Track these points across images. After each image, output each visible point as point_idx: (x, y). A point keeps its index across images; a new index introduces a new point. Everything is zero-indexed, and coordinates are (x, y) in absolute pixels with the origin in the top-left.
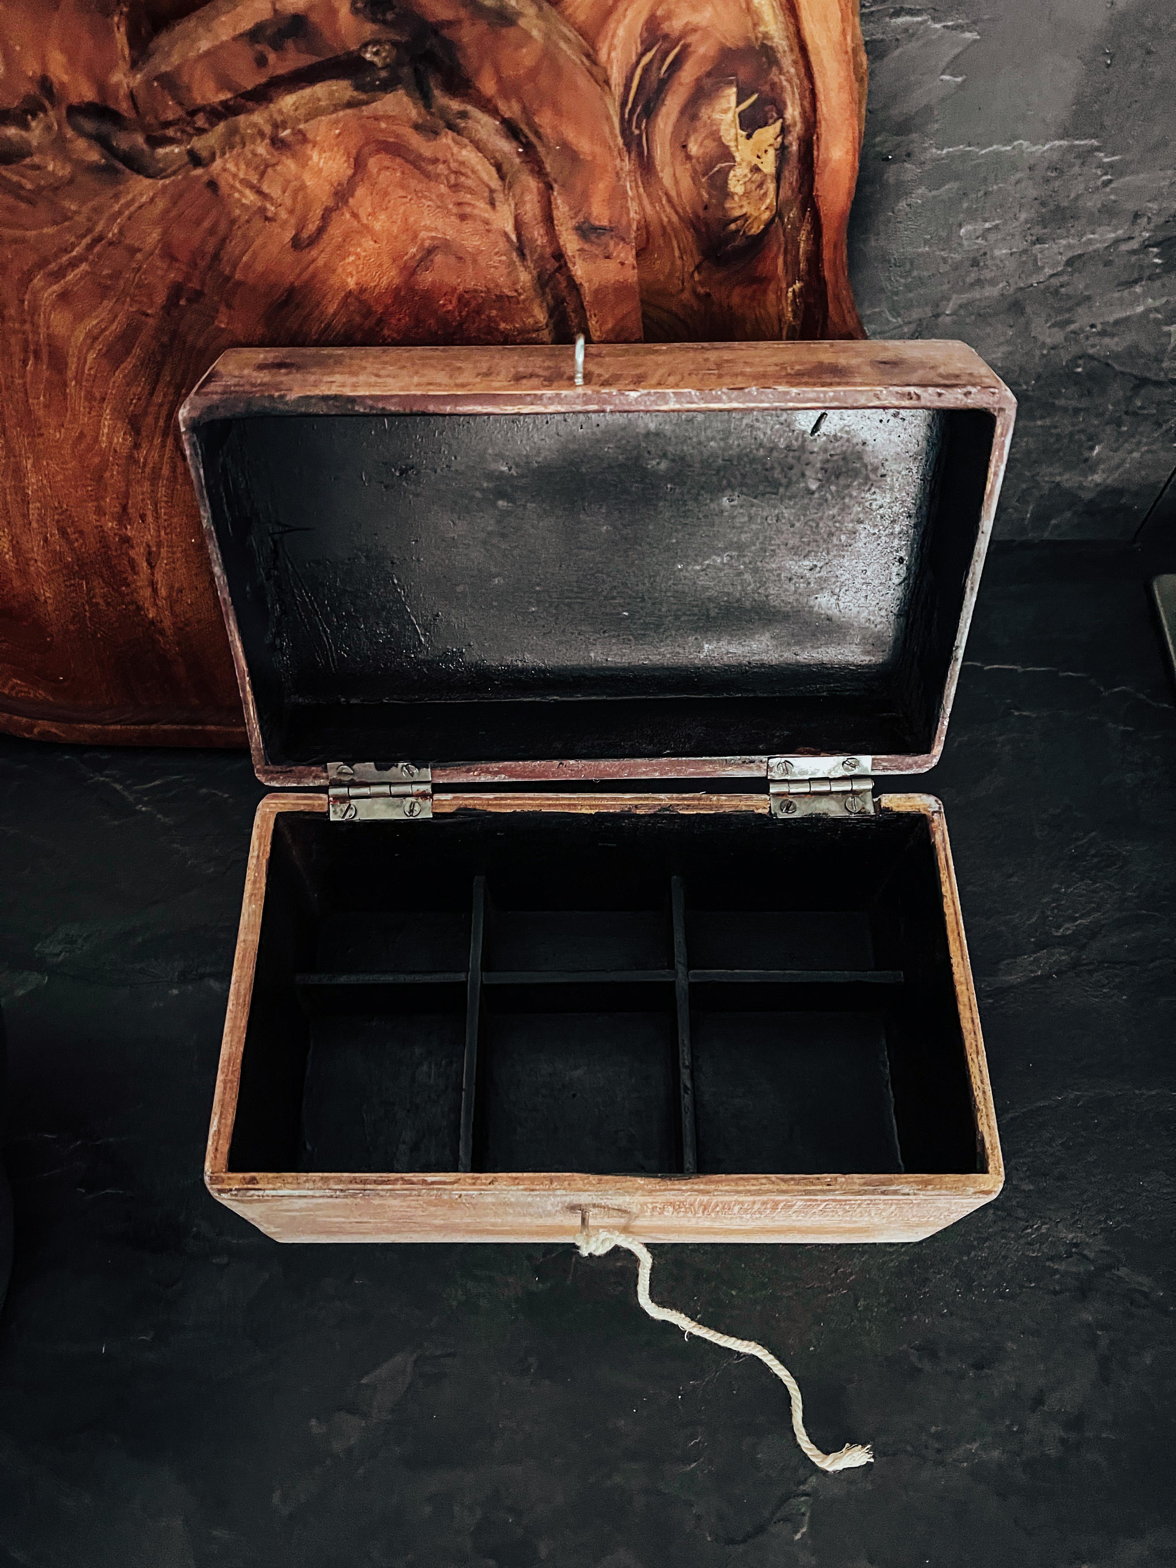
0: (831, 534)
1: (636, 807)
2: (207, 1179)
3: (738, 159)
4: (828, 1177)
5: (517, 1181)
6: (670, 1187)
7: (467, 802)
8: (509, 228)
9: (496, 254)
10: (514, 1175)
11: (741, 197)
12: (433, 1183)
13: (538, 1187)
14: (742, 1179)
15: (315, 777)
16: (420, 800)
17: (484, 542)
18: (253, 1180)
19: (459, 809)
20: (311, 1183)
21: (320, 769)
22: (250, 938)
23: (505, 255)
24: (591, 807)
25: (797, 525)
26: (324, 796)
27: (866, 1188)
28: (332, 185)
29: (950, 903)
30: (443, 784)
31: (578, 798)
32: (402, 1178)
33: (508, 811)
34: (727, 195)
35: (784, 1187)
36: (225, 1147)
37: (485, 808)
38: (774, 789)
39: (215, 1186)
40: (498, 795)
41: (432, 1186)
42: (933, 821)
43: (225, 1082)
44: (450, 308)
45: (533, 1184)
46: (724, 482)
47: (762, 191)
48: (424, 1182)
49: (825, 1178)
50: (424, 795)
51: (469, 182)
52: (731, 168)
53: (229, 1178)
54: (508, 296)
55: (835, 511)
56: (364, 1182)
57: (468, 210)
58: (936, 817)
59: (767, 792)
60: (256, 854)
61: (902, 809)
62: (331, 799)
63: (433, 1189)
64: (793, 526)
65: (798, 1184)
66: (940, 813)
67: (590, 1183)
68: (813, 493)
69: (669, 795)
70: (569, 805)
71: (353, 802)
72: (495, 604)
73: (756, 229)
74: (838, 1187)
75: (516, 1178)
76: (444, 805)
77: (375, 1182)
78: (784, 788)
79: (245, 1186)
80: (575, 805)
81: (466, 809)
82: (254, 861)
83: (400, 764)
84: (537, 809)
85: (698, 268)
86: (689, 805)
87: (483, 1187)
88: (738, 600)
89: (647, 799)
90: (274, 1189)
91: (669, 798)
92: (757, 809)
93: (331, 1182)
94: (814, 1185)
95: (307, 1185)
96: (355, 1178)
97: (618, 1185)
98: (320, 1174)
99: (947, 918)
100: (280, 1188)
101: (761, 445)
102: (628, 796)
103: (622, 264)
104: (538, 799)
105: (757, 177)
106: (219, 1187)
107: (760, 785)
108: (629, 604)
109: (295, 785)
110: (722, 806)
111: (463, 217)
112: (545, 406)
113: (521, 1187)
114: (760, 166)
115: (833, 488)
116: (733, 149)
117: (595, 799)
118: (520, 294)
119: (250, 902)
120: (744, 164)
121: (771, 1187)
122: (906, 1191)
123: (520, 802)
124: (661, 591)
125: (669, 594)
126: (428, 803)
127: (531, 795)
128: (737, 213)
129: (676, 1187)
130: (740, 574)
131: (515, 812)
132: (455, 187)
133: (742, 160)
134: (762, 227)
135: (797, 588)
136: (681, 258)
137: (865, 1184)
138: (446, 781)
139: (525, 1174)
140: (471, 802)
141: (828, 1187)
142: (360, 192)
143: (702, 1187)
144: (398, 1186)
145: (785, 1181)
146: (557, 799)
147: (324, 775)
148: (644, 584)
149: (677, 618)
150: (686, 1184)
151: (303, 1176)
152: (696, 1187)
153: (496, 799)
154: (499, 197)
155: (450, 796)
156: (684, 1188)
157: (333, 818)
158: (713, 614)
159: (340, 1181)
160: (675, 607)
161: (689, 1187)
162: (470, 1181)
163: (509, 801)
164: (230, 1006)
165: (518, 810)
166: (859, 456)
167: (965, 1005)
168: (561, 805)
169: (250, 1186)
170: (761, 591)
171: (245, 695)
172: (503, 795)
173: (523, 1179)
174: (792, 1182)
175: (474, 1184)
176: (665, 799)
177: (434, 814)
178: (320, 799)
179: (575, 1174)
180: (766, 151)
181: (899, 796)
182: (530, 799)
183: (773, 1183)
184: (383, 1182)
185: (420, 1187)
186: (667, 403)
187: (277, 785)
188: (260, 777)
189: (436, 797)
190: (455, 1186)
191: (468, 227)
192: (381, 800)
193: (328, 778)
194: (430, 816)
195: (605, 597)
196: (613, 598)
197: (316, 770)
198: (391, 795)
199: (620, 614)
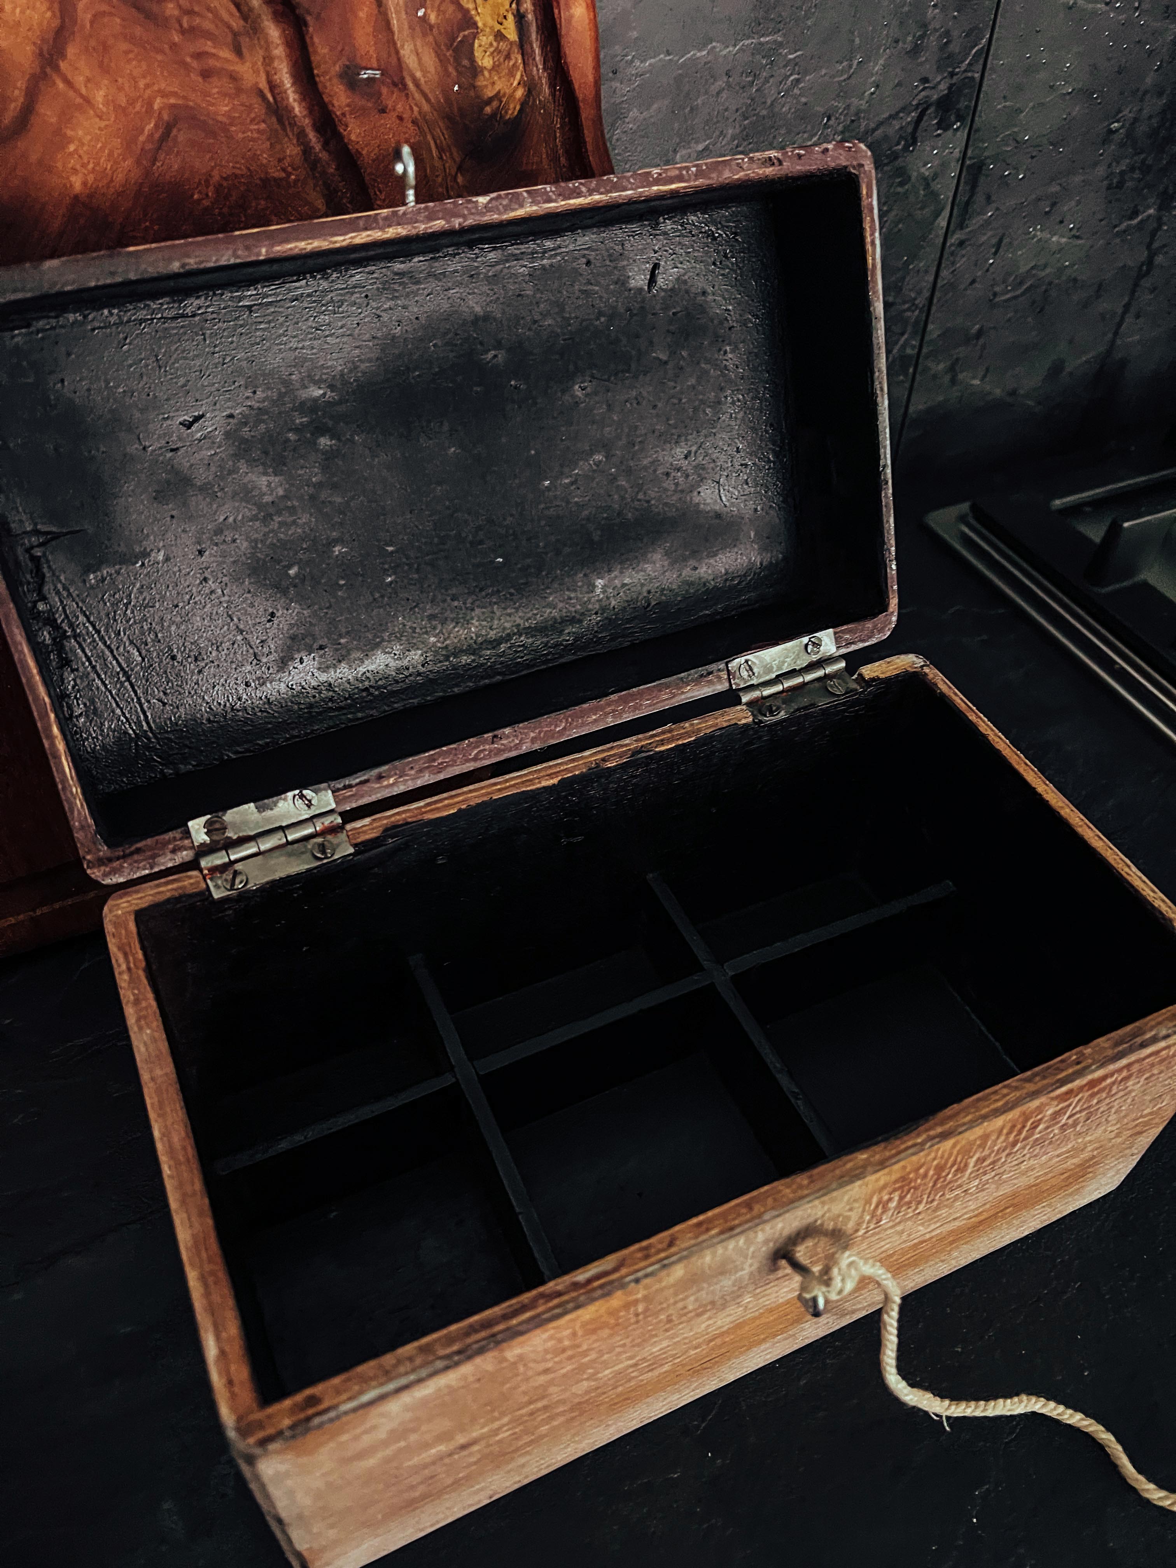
0: (696, 409)
1: (604, 760)
2: (232, 1434)
3: (480, 24)
4: (1072, 1055)
5: (705, 1226)
6: (903, 1147)
7: (393, 819)
8: (263, 85)
9: (252, 120)
10: (695, 1220)
11: (490, 71)
12: (589, 1281)
13: (737, 1222)
14: (979, 1100)
15: (174, 851)
16: (329, 837)
17: (313, 498)
18: (313, 1401)
19: (386, 830)
20: (408, 1364)
21: (178, 836)
22: (158, 1072)
23: (264, 121)
24: (551, 776)
25: (660, 405)
26: (195, 873)
27: (1120, 1048)
28: (34, 44)
29: (997, 740)
30: (352, 809)
31: (529, 773)
32: (542, 1295)
33: (452, 812)
34: (475, 70)
35: (1030, 1087)
36: (241, 1372)
37: (420, 817)
38: (745, 699)
39: (251, 1440)
40: (428, 800)
41: (589, 1287)
42: (926, 674)
43: (203, 1278)
44: (206, 203)
45: (726, 1221)
46: (571, 367)
47: (511, 63)
48: (576, 1286)
49: (1070, 1057)
50: (334, 830)
51: (207, 25)
52: (475, 36)
53: (269, 1417)
54: (275, 179)
55: (692, 381)
56: (487, 1324)
57: (212, 62)
58: (926, 670)
59: (739, 702)
60: (124, 967)
61: (888, 674)
62: (206, 872)
63: (594, 1289)
64: (655, 407)
65: (1044, 1078)
66: (928, 666)
67: (801, 1187)
68: (666, 363)
69: (634, 738)
70: (522, 783)
71: (238, 867)
72: (342, 582)
73: (513, 109)
74: (1090, 1061)
75: (700, 1224)
76: (364, 832)
77: (506, 1317)
78: (756, 694)
79: (302, 1416)
80: (530, 781)
81: (395, 827)
82: (126, 977)
83: (290, 794)
84: (485, 799)
85: (460, 168)
86: (662, 740)
87: (663, 1255)
88: (620, 514)
89: (612, 748)
90: (350, 1399)
91: (636, 741)
92: (740, 720)
93: (437, 1346)
94: (1062, 1070)
95: (402, 1369)
96: (471, 1326)
97: (838, 1172)
98: (416, 1344)
99: (1004, 753)
100: (361, 1392)
101: (600, 314)
102: (587, 753)
103: (400, 118)
104: (482, 788)
105: (503, 45)
106: (261, 1435)
107: (730, 698)
108: (500, 546)
109: (147, 872)
110: (699, 730)
111: (206, 74)
112: (382, 229)
113: (713, 1232)
114: (503, 31)
115: (684, 353)
116: (473, 12)
117: (550, 767)
118: (290, 174)
119: (141, 1028)
120: (488, 30)
121: (1018, 1094)
122: (1164, 1032)
123: (461, 798)
124: (532, 521)
125: (543, 523)
126: (343, 836)
127: (471, 787)
128: (490, 93)
129: (910, 1143)
130: (614, 478)
131: (460, 810)
132: (191, 32)
133: (484, 25)
134: (518, 108)
135: (677, 484)
136: (441, 158)
137: (1117, 1044)
138: (354, 805)
139: (710, 1214)
140: (398, 817)
141: (1079, 1067)
142: (71, 51)
143: (939, 1130)
144: (540, 1309)
145: (1029, 1080)
146: (507, 781)
147: (187, 842)
148: (512, 515)
149: (558, 553)
150: (918, 1135)
151: (388, 1359)
152: (932, 1133)
153: (429, 804)
154: (245, 41)
155: (367, 821)
156: (919, 1140)
157: (217, 895)
158: (596, 538)
159: (450, 1340)
160: (553, 538)
161: (924, 1136)
162: (639, 1255)
163: (446, 802)
164: (166, 1171)
165: (464, 807)
166: (702, 309)
167: (1081, 826)
168: (514, 785)
169: (310, 1412)
170: (641, 496)
171: (53, 744)
172: (436, 798)
173: (709, 1221)
174: (1037, 1078)
175: (647, 1257)
176: (631, 743)
177: (355, 846)
178: (190, 877)
179: (775, 1184)
180: (505, 17)
181: (877, 664)
182: (471, 791)
183: (1016, 1088)
184: (515, 1313)
185: (574, 1294)
186: (522, 206)
187: (122, 880)
188: (95, 873)
189: (348, 827)
190: (624, 1271)
191: (215, 87)
192: (277, 853)
193: (193, 847)
194: (351, 850)
195: (471, 543)
196: (481, 542)
197: (175, 839)
198: (288, 843)
199: (492, 562)
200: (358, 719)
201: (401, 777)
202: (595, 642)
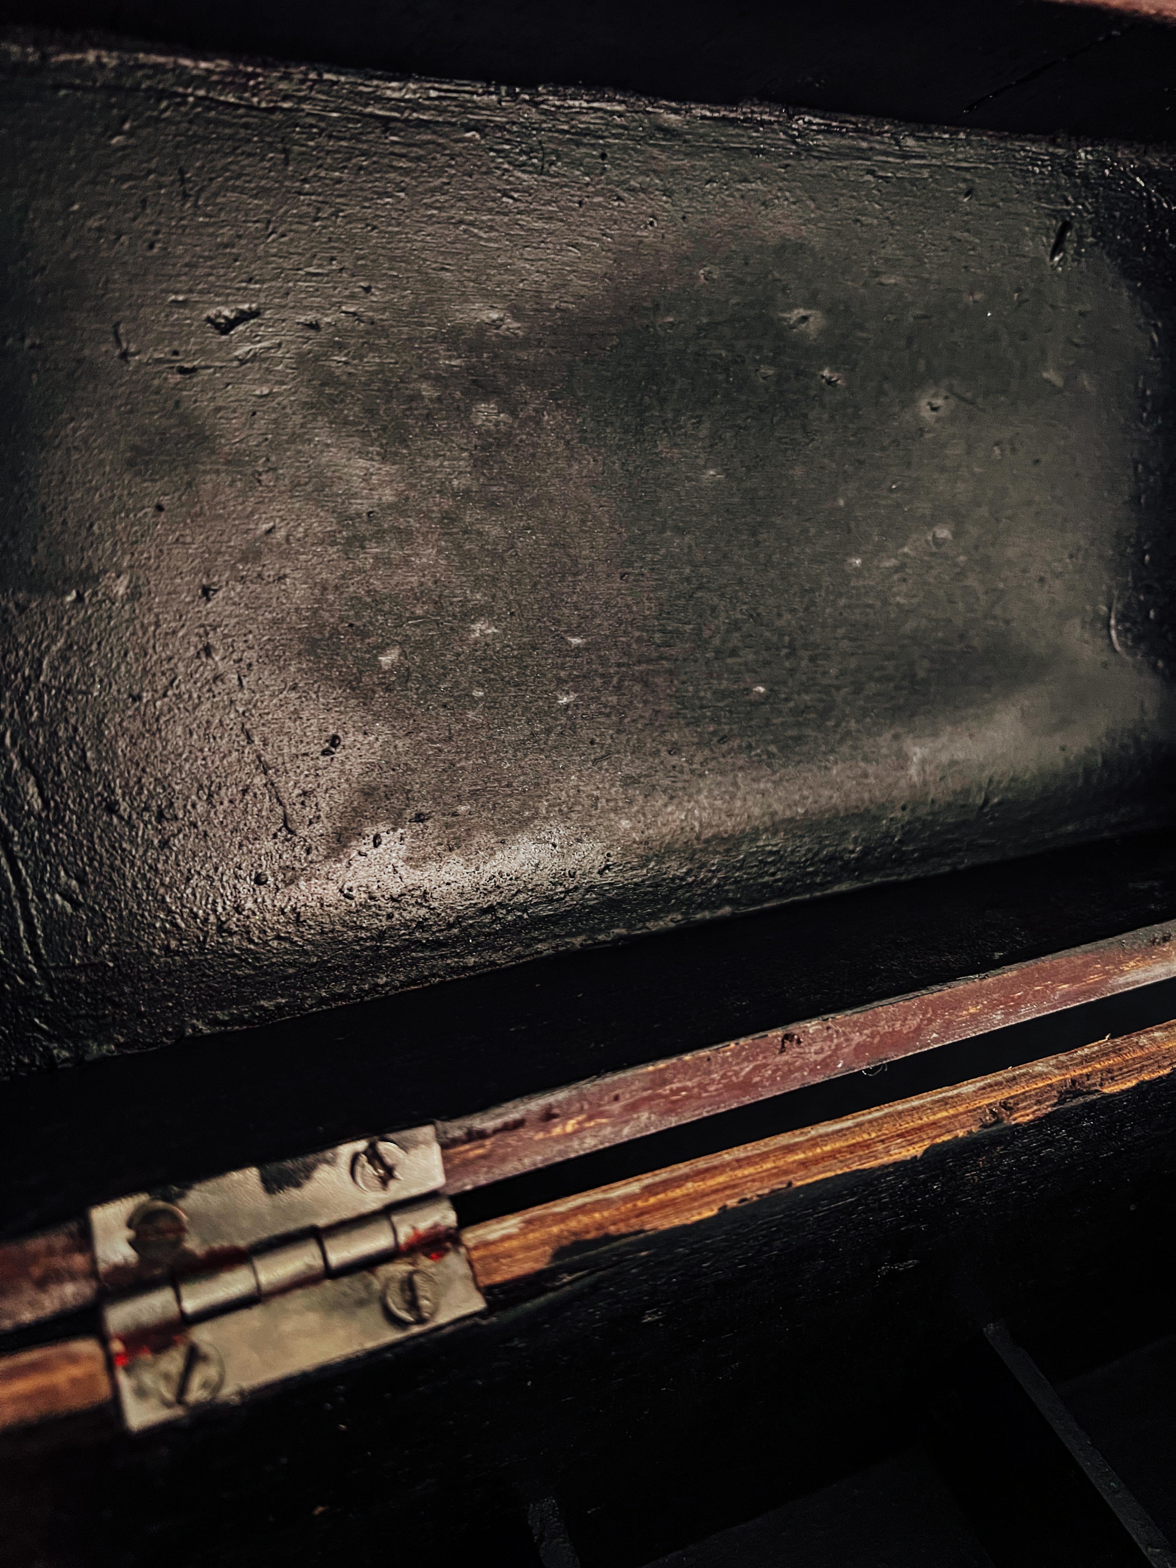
7: (573, 1224)
15: (42, 1284)
16: (425, 1263)
17: (449, 518)
19: (560, 1253)
21: (59, 1240)
26: (87, 1347)
30: (482, 1189)
31: (859, 1125)
33: (707, 1214)
37: (635, 1224)
40: (648, 1179)
46: (922, 365)
50: (436, 1242)
62: (117, 1346)
64: (1036, 462)
70: (852, 1149)
71: (203, 1335)
76: (508, 1255)
80: (866, 1145)
81: (580, 1244)
83: (346, 1151)
84: (778, 1184)
88: (962, 637)
89: (1013, 1082)
91: (1056, 1068)
101: (975, 283)
102: (967, 1088)
104: (764, 1157)
108: (767, 663)
115: (1088, 383)
123: (721, 1179)
124: (824, 626)
125: (841, 631)
126: (458, 1262)
127: (738, 1152)
130: (961, 574)
131: (725, 1212)
138: (483, 1180)
140: (585, 1219)
146: (814, 1142)
147: (79, 1261)
148: (793, 611)
149: (858, 689)
153: (650, 1190)
155: (511, 1224)
157: (137, 1417)
158: (921, 674)
160: (853, 663)
163: (690, 1187)
165: (732, 1203)
168: (832, 1155)
170: (998, 611)
172: (663, 1174)
177: (487, 1292)
178: (74, 1359)
182: (740, 1163)
189: (471, 1237)
192: (298, 1299)
193: (92, 1273)
194: (478, 1304)
195: (718, 651)
196: (734, 653)
197: (51, 1252)
198: (331, 1273)
199: (748, 691)
200: (466, 968)
201: (590, 1118)
202: (895, 860)
